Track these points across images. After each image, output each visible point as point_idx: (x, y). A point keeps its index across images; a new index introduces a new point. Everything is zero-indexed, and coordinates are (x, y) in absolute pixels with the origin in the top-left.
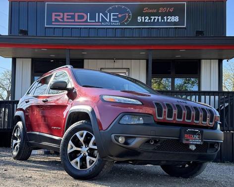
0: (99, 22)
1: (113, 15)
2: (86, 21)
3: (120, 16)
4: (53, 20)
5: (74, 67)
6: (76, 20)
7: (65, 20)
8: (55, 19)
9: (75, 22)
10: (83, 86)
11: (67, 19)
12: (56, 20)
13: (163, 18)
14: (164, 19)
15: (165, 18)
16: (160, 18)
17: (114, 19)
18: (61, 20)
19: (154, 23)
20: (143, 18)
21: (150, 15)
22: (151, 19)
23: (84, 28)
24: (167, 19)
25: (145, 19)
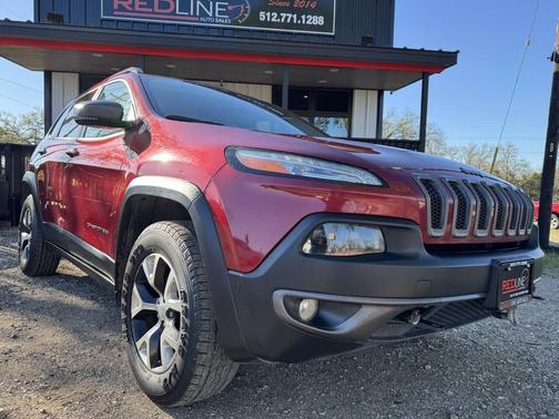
0: (195, 15)
1: (220, 6)
2: (174, 13)
3: (230, 8)
4: (116, 7)
5: (146, 71)
6: (156, 9)
7: (137, 8)
8: (120, 5)
9: (153, 13)
10: (167, 118)
11: (140, 6)
12: (121, 8)
13: (299, 18)
14: (301, 20)
15: (303, 17)
16: (295, 16)
17: (220, 13)
18: (130, 9)
19: (285, 25)
20: (268, 14)
21: (279, 10)
22: (281, 17)
23: (171, 25)
24: (306, 20)
25: (271, 17)
